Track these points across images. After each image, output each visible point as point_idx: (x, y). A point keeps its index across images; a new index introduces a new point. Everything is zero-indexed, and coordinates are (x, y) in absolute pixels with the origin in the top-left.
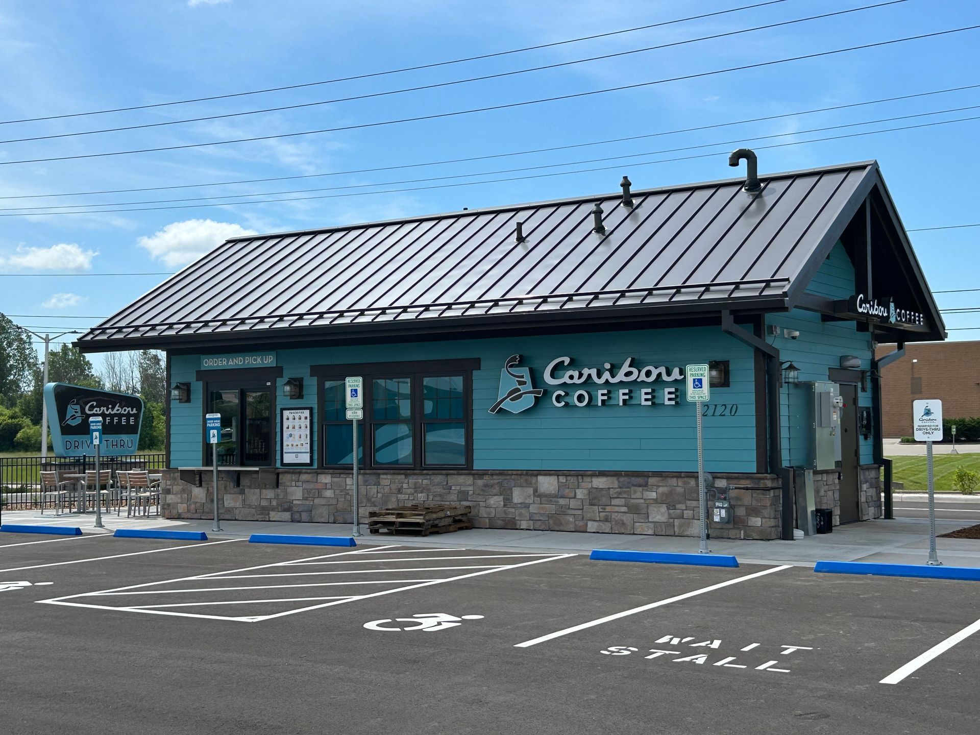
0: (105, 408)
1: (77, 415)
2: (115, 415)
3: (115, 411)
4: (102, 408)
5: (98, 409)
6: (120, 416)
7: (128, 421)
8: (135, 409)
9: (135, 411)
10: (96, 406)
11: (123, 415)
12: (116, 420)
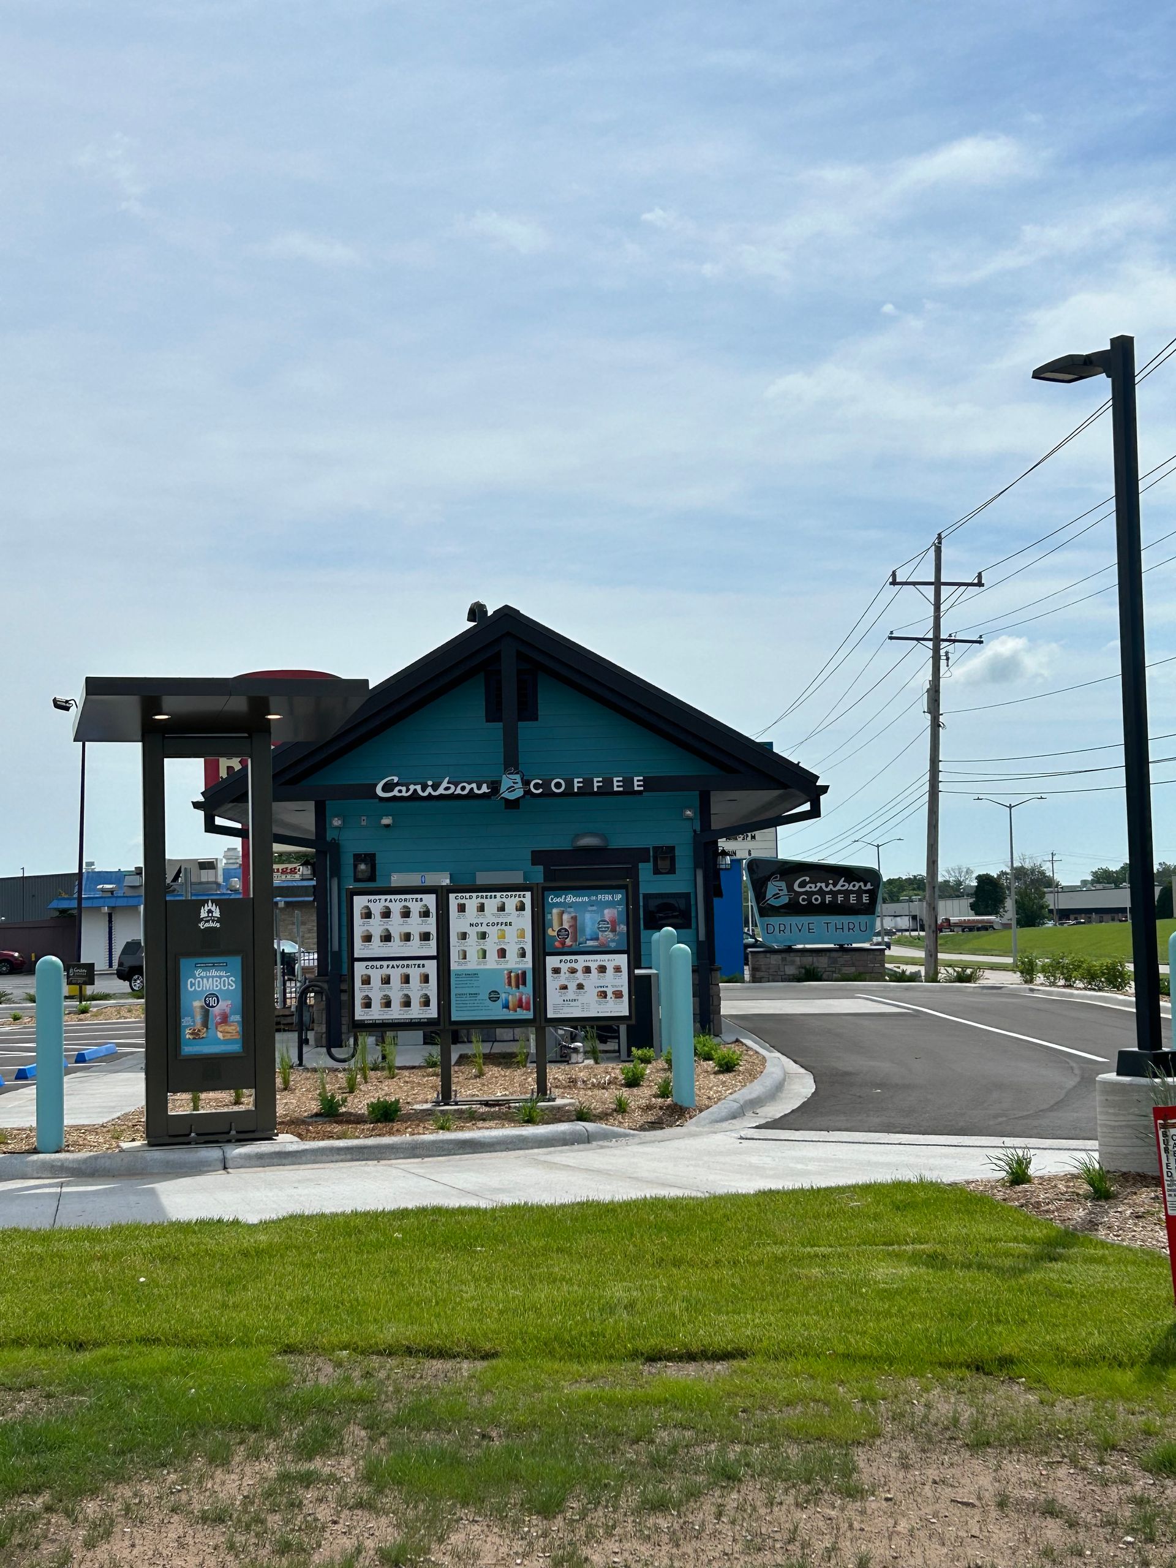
0: (823, 885)
1: (781, 893)
2: (840, 892)
3: (838, 887)
4: (819, 885)
5: (813, 886)
6: (847, 893)
7: (859, 898)
8: (869, 884)
9: (869, 886)
10: (809, 882)
11: (852, 892)
12: (840, 898)
